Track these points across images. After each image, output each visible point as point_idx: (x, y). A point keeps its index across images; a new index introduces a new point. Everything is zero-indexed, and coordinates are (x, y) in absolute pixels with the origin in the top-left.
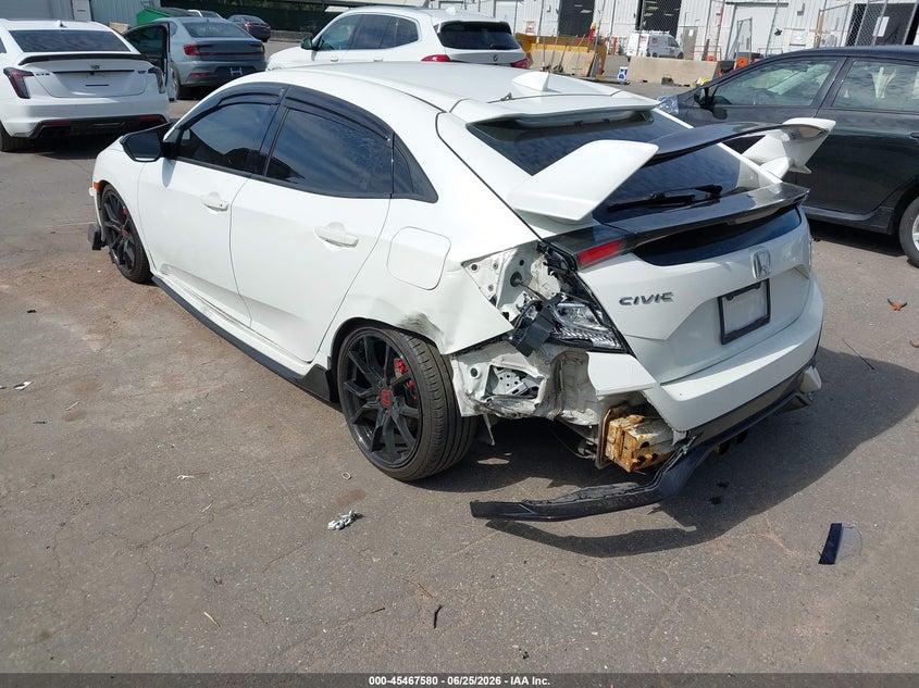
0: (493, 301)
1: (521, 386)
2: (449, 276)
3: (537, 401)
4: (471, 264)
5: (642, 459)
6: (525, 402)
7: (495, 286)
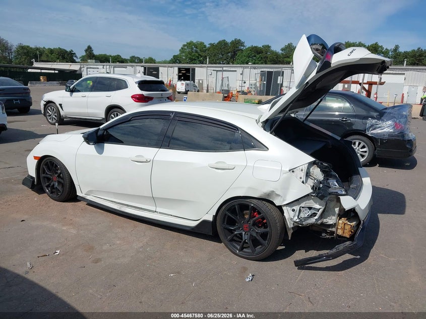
0: (303, 182)
1: (310, 213)
2: (285, 175)
3: (316, 218)
4: (292, 170)
5: (352, 232)
6: (312, 219)
7: (302, 177)
